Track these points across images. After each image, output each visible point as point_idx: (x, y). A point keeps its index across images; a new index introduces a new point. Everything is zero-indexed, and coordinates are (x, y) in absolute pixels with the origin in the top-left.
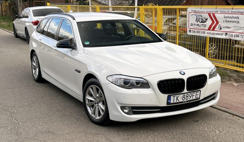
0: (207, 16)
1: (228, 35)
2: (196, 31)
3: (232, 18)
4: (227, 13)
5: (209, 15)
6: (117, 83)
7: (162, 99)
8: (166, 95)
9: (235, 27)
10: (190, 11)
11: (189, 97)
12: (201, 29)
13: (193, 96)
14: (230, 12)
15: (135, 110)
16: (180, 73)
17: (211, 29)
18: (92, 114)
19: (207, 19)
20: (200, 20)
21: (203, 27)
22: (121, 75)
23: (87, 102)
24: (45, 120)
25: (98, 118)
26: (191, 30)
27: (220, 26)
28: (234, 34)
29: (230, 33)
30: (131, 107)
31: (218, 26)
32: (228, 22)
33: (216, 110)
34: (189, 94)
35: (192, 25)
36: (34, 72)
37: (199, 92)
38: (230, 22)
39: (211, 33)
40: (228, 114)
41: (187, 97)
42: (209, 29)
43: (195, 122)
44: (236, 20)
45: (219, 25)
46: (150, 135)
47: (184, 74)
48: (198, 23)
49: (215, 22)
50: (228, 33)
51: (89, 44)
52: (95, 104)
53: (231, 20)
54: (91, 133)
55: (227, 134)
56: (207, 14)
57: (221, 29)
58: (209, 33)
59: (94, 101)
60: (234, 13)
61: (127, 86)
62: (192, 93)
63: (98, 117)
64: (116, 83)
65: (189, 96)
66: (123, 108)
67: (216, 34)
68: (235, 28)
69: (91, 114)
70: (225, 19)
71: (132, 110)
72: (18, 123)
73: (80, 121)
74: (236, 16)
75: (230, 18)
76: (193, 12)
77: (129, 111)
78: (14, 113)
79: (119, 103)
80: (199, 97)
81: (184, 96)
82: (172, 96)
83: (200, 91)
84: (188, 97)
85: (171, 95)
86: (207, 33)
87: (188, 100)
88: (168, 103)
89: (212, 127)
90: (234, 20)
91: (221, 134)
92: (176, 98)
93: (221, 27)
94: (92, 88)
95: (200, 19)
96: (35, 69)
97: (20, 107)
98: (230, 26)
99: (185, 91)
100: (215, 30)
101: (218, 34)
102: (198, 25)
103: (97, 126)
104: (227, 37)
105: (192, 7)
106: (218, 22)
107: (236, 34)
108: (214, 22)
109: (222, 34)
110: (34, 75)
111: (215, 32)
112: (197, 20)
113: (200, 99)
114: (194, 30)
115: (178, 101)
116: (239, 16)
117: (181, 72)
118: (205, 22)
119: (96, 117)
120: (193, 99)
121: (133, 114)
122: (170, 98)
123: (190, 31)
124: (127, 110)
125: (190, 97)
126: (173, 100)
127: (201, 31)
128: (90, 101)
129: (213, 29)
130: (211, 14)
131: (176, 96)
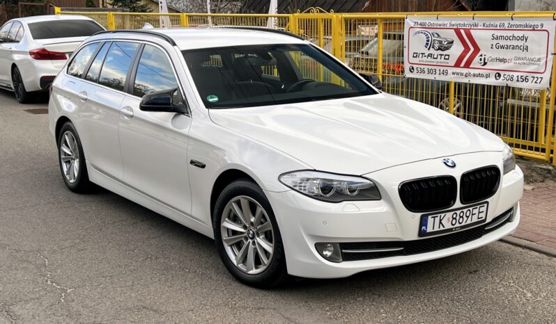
0: (451, 35)
1: (502, 78)
2: (426, 71)
3: (511, 38)
4: (498, 28)
5: (458, 32)
6: (305, 190)
7: (407, 225)
8: (418, 215)
9: (519, 59)
10: (412, 25)
11: (465, 218)
12: (438, 64)
13: (474, 215)
14: (506, 25)
15: (349, 250)
16: (445, 163)
17: (462, 65)
18: (238, 264)
19: (452, 42)
20: (437, 46)
21: (443, 60)
22: (315, 170)
23: (225, 236)
24: (126, 281)
25: (254, 271)
26: (415, 66)
27: (483, 58)
28: (515, 74)
29: (507, 73)
30: (340, 243)
31: (477, 58)
32: (502, 47)
33: (508, 245)
34: (465, 210)
35: (416, 55)
36: (65, 169)
37: (486, 205)
38: (508, 47)
39: (462, 74)
40: (537, 254)
41: (460, 217)
42: (457, 65)
43: (471, 273)
44: (520, 43)
45: (481, 56)
46: (382, 307)
47: (454, 166)
48: (432, 51)
49: (472, 49)
50: (502, 73)
51: (217, 102)
52: (246, 238)
53: (509, 43)
54: (245, 308)
55: (552, 299)
56: (453, 30)
57: (485, 64)
58: (458, 74)
59: (242, 233)
60: (515, 28)
61: (328, 195)
62: (471, 209)
63: (254, 269)
64: (301, 189)
65: (464, 216)
66: (320, 247)
67: (474, 75)
68: (518, 61)
69: (235, 263)
70: (495, 42)
71: (341, 250)
72: (65, 291)
73: (210, 280)
74: (520, 34)
75: (508, 38)
76: (418, 26)
77: (335, 252)
78: (45, 266)
79: (312, 236)
80: (484, 218)
81: (455, 216)
82: (430, 217)
83: (487, 203)
84: (462, 217)
85: (427, 215)
86: (453, 74)
87: (463, 224)
88: (421, 233)
89: (512, 284)
90: (515, 43)
91: (539, 299)
92: (437, 220)
93: (485, 59)
94: (238, 203)
95: (436, 42)
96: (68, 162)
97: (54, 251)
98: (507, 58)
99: (458, 204)
100: (471, 66)
101: (480, 75)
102: (430, 55)
103: (253, 290)
104: (500, 82)
105: (415, 15)
106: (477, 49)
107: (520, 74)
108: (470, 49)
109: (488, 76)
110: (68, 177)
111: (472, 72)
112: (429, 45)
113: (486, 222)
114: (422, 67)
115: (442, 228)
116: (527, 34)
117: (448, 162)
118: (447, 48)
119: (249, 271)
120: (473, 221)
121: (344, 260)
122: (426, 221)
123: (412, 70)
124: (329, 251)
125: (468, 217)
126: (433, 225)
127: (437, 68)
128: (230, 233)
129: (467, 65)
130: (462, 31)
131: (439, 215)
